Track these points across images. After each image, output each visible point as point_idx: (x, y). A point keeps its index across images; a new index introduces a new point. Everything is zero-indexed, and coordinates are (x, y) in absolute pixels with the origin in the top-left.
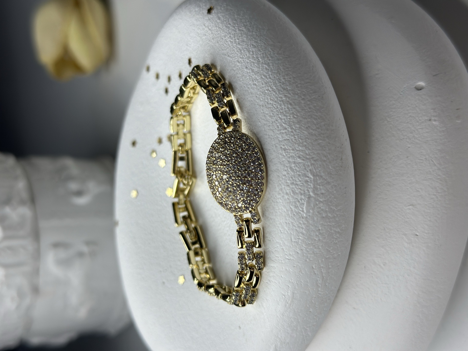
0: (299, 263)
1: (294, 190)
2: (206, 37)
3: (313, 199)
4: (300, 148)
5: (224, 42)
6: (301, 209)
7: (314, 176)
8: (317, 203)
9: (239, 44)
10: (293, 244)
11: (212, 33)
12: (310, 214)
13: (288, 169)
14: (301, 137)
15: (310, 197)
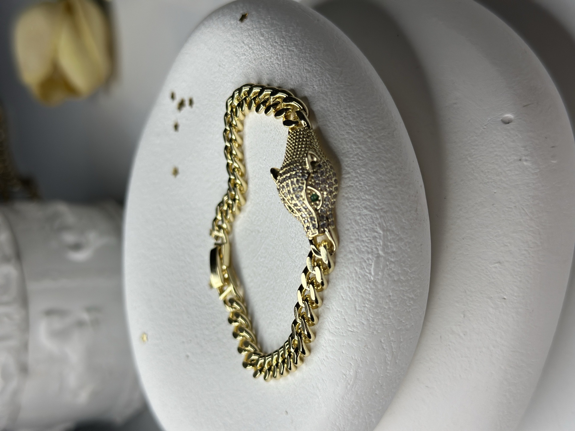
0: (364, 336)
1: (359, 247)
2: (245, 57)
3: (382, 258)
4: (367, 196)
5: (270, 64)
6: (367, 271)
7: (383, 231)
8: (388, 263)
9: (288, 67)
10: (357, 313)
11: (253, 53)
12: (379, 277)
13: (351, 223)
14: (367, 183)
15: (378, 257)
